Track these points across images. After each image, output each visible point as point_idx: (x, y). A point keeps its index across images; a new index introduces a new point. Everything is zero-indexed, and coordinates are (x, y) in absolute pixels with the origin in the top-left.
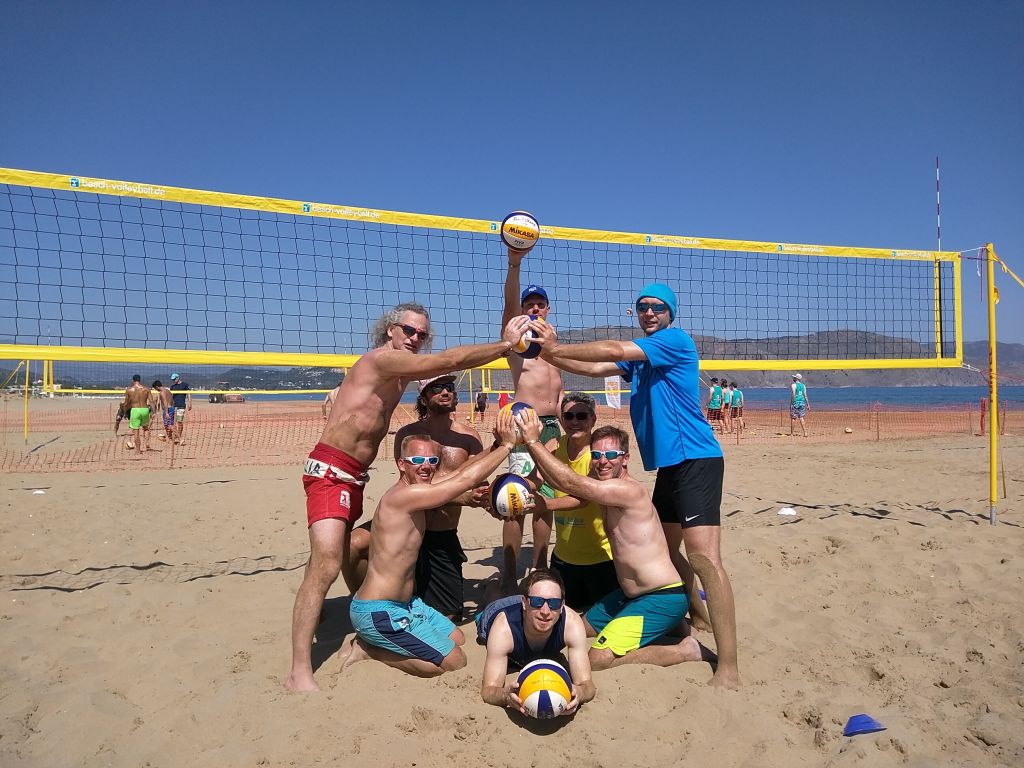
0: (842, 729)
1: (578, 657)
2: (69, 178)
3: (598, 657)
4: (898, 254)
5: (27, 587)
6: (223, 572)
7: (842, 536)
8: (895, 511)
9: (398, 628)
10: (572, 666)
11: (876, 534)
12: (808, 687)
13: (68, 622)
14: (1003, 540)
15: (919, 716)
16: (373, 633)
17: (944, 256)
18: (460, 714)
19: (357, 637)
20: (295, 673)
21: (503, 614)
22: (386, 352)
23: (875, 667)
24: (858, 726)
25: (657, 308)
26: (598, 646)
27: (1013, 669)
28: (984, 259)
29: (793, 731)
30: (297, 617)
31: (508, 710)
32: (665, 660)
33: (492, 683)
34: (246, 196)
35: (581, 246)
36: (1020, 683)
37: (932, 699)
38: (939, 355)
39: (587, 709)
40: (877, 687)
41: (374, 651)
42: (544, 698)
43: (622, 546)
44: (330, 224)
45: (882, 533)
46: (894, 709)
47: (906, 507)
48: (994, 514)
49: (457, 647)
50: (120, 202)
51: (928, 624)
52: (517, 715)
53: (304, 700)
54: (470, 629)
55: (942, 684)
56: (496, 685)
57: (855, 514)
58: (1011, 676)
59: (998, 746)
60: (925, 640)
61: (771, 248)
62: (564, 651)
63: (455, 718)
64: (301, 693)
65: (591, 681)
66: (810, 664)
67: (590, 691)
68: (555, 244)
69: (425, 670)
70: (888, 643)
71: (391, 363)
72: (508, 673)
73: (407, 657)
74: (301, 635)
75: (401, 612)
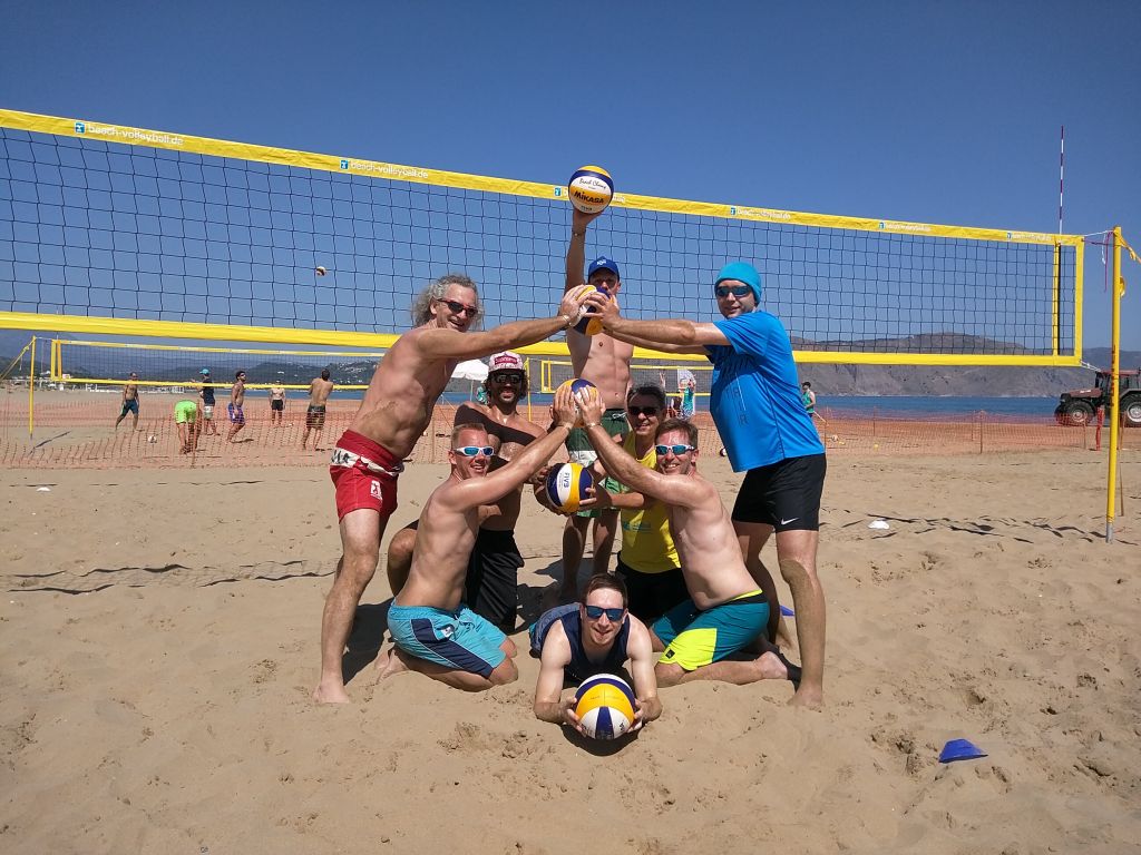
0: (937, 755)
1: (643, 671)
2: (73, 122)
3: (665, 672)
4: (1013, 236)
5: (26, 588)
6: (247, 577)
7: (941, 552)
8: (999, 527)
9: (441, 637)
10: (637, 681)
11: (979, 550)
12: (900, 709)
13: (72, 624)
14: (1120, 559)
15: (1023, 743)
16: (412, 641)
17: (1064, 239)
18: (511, 731)
19: (395, 647)
20: (324, 683)
21: (560, 622)
22: (430, 330)
23: (975, 690)
24: (956, 751)
25: (739, 292)
26: (666, 661)
27: (1128, 695)
28: (1110, 244)
29: (883, 755)
30: (327, 622)
31: (563, 728)
32: (742, 677)
33: (546, 699)
34: (276, 149)
35: (656, 217)
36: (1137, 710)
37: (1039, 725)
38: (1056, 352)
39: (652, 728)
40: (977, 711)
41: (413, 661)
42: (604, 716)
43: (692, 552)
44: (372, 183)
45: (984, 549)
46: (996, 735)
47: (1012, 523)
48: (1110, 532)
49: (509, 658)
50: (132, 152)
51: (1034, 647)
52: (573, 734)
53: (336, 713)
54: (523, 639)
55: (1050, 711)
56: (550, 701)
57: (954, 529)
58: (1127, 703)
59: (1112, 776)
60: (1032, 664)
61: (871, 225)
62: (627, 665)
63: (504, 736)
64: (331, 705)
65: (657, 697)
66: (902, 686)
67: (656, 709)
68: (627, 214)
69: (471, 683)
70: (990, 665)
71: (436, 343)
72: (564, 688)
73: (451, 669)
74: (330, 642)
75: (446, 619)
